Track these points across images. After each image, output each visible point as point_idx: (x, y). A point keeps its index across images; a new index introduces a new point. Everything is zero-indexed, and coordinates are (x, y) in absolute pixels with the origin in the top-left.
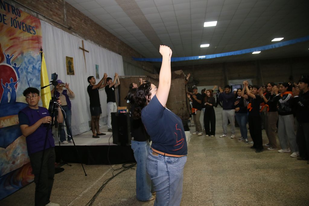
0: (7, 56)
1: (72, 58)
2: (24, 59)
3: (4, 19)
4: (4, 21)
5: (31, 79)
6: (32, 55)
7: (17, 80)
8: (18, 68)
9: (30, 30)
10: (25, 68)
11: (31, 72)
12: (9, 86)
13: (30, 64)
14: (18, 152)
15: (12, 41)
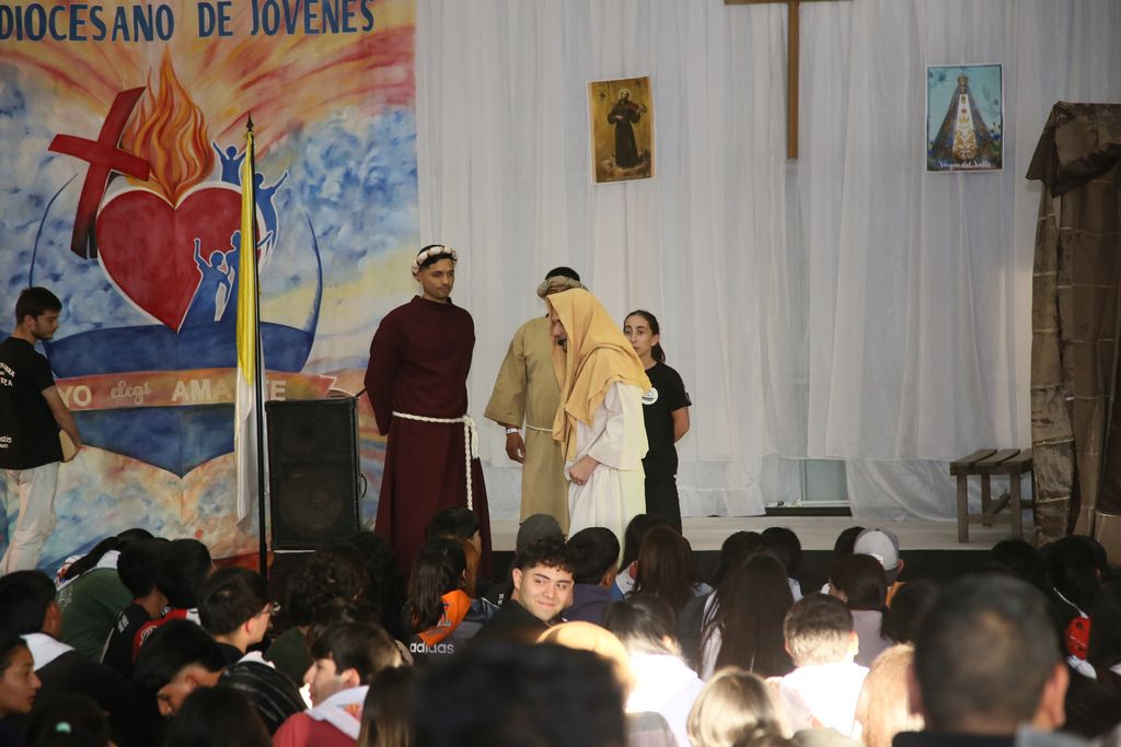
0: (225, 154)
1: (645, 80)
2: (304, 148)
3: (223, 18)
4: (221, 26)
5: (331, 228)
6: (348, 127)
7: (261, 240)
8: (272, 191)
9: (347, 15)
10: (302, 185)
11: (334, 199)
12: (224, 261)
13: (331, 164)
14: (218, 500)
15: (250, 92)
